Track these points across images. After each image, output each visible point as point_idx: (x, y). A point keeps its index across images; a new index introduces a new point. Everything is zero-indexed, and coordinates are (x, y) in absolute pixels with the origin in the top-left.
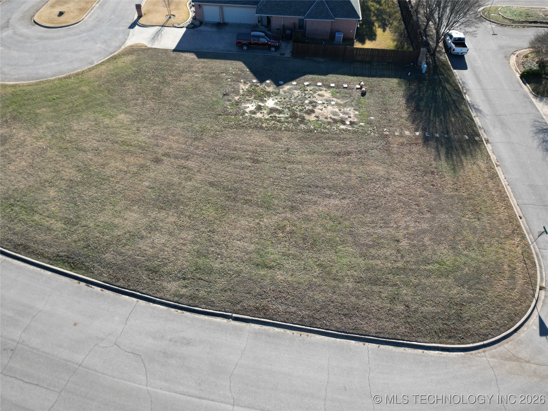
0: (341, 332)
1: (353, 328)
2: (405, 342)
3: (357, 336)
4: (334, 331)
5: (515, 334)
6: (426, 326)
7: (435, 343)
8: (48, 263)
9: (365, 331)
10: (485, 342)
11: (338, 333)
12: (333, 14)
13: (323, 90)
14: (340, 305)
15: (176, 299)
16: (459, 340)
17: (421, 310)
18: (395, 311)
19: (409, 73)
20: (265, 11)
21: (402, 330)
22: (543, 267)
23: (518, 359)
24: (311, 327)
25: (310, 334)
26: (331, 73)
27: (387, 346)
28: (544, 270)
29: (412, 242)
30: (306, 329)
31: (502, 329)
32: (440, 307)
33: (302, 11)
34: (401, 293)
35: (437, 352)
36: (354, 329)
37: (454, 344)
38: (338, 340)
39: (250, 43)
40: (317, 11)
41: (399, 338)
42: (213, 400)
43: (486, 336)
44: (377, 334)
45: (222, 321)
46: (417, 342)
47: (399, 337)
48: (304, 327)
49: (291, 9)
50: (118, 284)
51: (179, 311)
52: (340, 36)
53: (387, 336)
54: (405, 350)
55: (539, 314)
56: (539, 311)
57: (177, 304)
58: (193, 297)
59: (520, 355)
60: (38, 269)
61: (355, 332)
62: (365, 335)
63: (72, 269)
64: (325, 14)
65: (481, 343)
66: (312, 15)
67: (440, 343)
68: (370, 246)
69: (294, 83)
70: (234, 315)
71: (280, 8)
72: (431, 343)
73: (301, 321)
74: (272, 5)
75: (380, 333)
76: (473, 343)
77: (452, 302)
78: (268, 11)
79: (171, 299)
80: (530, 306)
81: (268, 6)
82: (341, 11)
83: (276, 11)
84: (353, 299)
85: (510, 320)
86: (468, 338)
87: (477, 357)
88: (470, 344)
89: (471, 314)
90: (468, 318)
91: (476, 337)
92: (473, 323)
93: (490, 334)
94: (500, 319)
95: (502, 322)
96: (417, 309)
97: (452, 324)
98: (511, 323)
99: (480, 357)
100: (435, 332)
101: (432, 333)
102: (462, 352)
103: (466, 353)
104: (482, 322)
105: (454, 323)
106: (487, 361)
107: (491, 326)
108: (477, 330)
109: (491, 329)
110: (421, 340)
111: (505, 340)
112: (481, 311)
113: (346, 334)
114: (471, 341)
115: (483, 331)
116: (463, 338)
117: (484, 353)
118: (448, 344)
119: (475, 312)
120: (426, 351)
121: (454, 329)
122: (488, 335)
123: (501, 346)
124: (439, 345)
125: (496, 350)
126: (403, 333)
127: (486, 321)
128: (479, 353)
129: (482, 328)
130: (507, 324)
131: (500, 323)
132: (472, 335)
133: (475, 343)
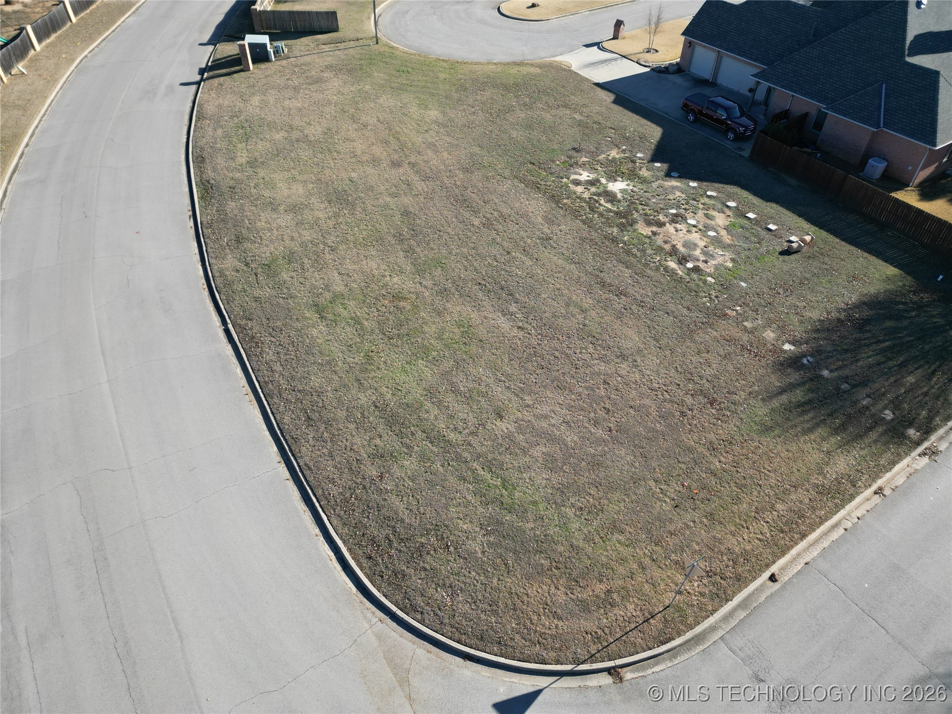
0: (280, 429)
1: (295, 436)
2: (317, 504)
3: (287, 448)
4: (276, 421)
5: (459, 660)
6: (364, 517)
7: (343, 542)
8: (196, 183)
9: (299, 450)
10: (400, 613)
11: (275, 426)
12: (886, 120)
13: (724, 213)
14: (320, 405)
15: (217, 274)
16: (374, 574)
17: (388, 496)
18: (360, 468)
19: (941, 277)
20: (768, 75)
21: (334, 491)
22: (676, 662)
23: (404, 681)
24: (265, 397)
25: (255, 402)
26: (777, 202)
27: (295, 488)
28: (670, 665)
29: (516, 435)
30: (259, 395)
31: (448, 628)
32: (416, 518)
33: (830, 96)
34: (399, 460)
35: (331, 554)
36: (293, 438)
37: (361, 570)
38: (267, 433)
39: (700, 112)
40: (855, 103)
41: (317, 494)
42: (105, 363)
43: (412, 609)
44: (304, 467)
45: (216, 322)
46: (328, 520)
47: (319, 492)
48: (260, 391)
49: (815, 87)
50: (204, 230)
51: (205, 286)
52: (877, 167)
53: (311, 479)
54: (305, 511)
55: (545, 688)
56: (551, 686)
57: (211, 279)
58: (228, 284)
59: (415, 681)
60: (186, 182)
61: (290, 441)
62: (293, 455)
63: (201, 198)
64: (865, 113)
65: (394, 608)
66: (841, 107)
67: (349, 550)
68: (455, 391)
69: (693, 184)
70: (230, 326)
71: (795, 79)
72: (341, 538)
73: (265, 382)
74: (787, 70)
75: (309, 468)
76: (384, 595)
77: (440, 529)
78: (774, 77)
79: (214, 271)
80: (544, 662)
81: (778, 70)
82: (904, 120)
83: (785, 82)
84: (341, 414)
85: (480, 637)
86: (389, 584)
87: (362, 613)
88: (379, 592)
89: (439, 567)
90: (428, 567)
91: (399, 595)
92: (424, 578)
93: (422, 613)
94: (468, 617)
95: (464, 623)
96: (387, 491)
97: (397, 550)
98: (474, 641)
99: (365, 617)
100: (363, 535)
101: (360, 530)
102: (357, 587)
103: (358, 595)
104: (437, 591)
105: (400, 551)
106: (364, 631)
107: (440, 609)
108: (413, 590)
109: (434, 611)
110: (335, 523)
111: (431, 646)
112: (458, 581)
113: (280, 435)
114: (385, 590)
115: (419, 601)
116: (382, 577)
117: (380, 622)
118: (355, 561)
119: (448, 571)
120: (322, 539)
121: (390, 556)
122: (418, 611)
123: (414, 643)
124: (344, 550)
125: (399, 638)
126: (330, 494)
127: (443, 596)
128: (374, 613)
129: (425, 597)
130: (465, 634)
131: (459, 622)
132: (399, 588)
133: (386, 598)
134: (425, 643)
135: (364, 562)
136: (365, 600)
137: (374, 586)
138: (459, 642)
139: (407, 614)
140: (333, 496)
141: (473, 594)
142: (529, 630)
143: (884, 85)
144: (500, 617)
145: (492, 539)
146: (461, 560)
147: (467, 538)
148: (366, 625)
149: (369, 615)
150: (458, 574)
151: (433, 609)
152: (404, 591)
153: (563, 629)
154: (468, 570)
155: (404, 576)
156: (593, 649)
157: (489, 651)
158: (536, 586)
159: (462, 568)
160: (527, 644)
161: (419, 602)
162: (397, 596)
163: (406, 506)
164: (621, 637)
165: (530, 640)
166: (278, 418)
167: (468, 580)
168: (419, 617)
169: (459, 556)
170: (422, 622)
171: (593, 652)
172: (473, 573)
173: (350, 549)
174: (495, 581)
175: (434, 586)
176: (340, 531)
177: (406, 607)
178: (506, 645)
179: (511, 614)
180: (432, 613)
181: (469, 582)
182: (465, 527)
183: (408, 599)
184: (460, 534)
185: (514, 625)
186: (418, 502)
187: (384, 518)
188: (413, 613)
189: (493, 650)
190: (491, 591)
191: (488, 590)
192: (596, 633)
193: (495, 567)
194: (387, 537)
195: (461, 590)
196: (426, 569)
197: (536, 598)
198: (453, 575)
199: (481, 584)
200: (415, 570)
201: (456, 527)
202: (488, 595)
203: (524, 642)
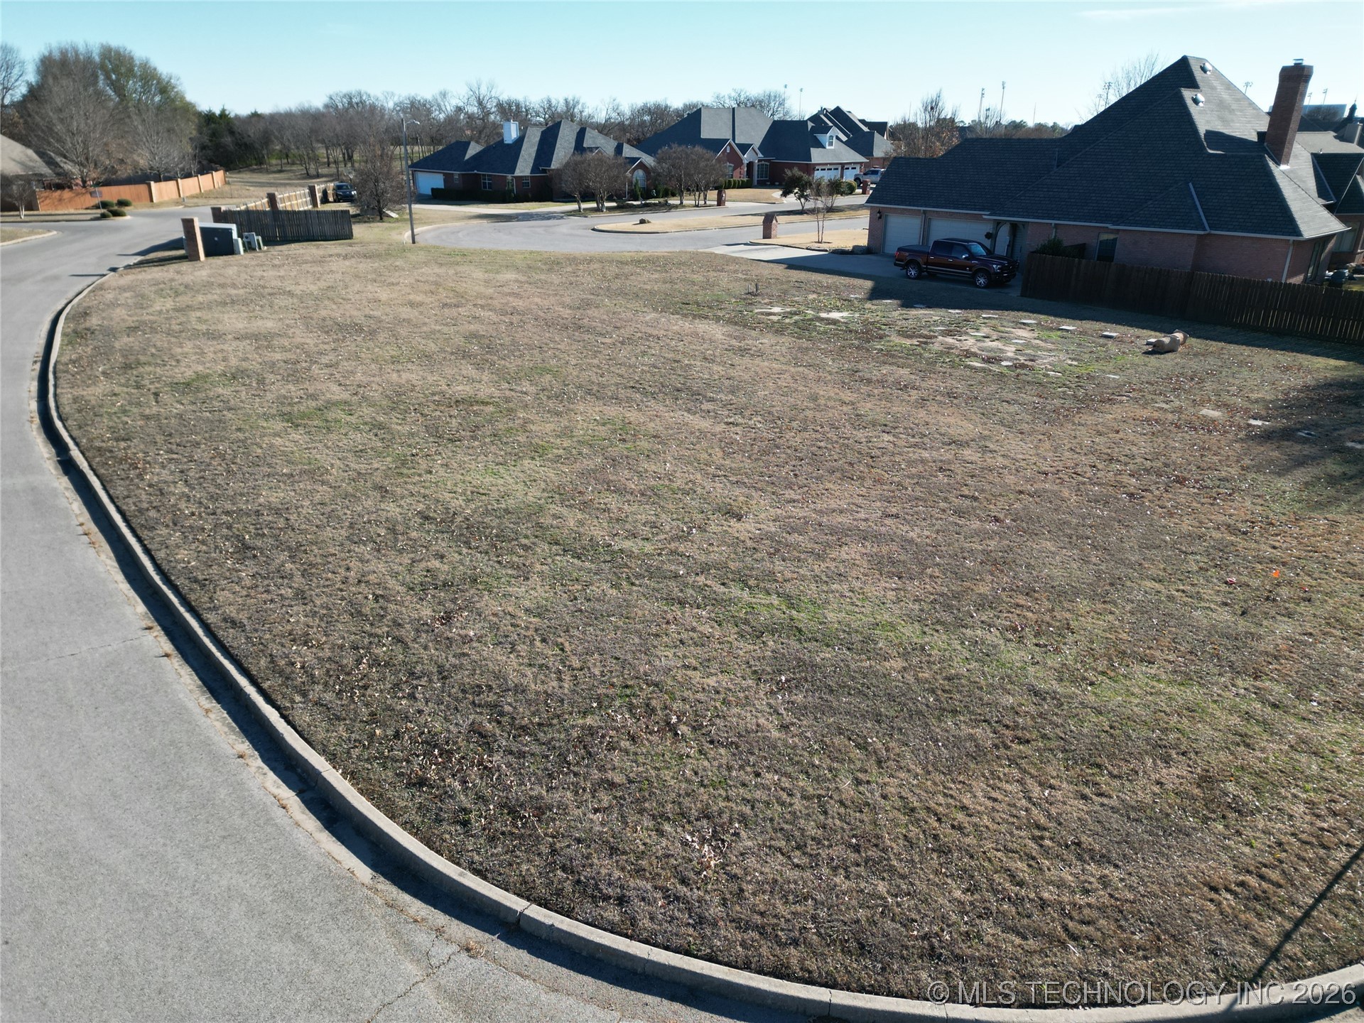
1: (202, 578)
4: (154, 561)
6: (400, 698)
14: (281, 526)
16: (439, 820)
17: (472, 648)
18: (384, 609)
20: (1011, 210)
21: (307, 657)
31: (729, 934)
32: (560, 680)
34: (497, 588)
35: (286, 793)
39: (927, 260)
43: (583, 896)
44: (222, 625)
48: (122, 524)
53: (238, 643)
54: (206, 711)
67: (352, 776)
71: (1053, 206)
73: (139, 510)
74: (1037, 199)
75: (235, 624)
76: (477, 872)
77: (637, 694)
78: (1020, 210)
81: (1024, 201)
83: (1040, 212)
85: (853, 945)
86: (492, 840)
87: (397, 934)
88: (458, 864)
89: (653, 773)
90: (619, 778)
91: (529, 861)
92: (611, 807)
93: (622, 901)
94: (790, 891)
95: (781, 908)
96: (466, 640)
97: (511, 753)
98: (835, 962)
99: (408, 947)
100: (397, 735)
101: (384, 725)
102: (374, 866)
103: (380, 887)
104: (661, 833)
105: (521, 755)
106: (401, 988)
107: (684, 881)
108: (579, 841)
109: (665, 890)
110: (304, 718)
111: (676, 1006)
112: (728, 799)
113: (160, 583)
114: (476, 858)
115: (604, 866)
116: (465, 823)
117: (464, 955)
118: (371, 799)
119: (688, 781)
120: (256, 762)
121: (487, 771)
122: (606, 898)
123: (607, 1005)
124: (334, 777)
125: (543, 997)
126: (293, 664)
127: (685, 844)
128: (439, 931)
129: (624, 853)
130: (795, 943)
131: (762, 907)
132: (529, 840)
133: (485, 878)
134: (649, 999)
135: (402, 797)
136: (406, 898)
137: (438, 852)
138: (780, 972)
139: (568, 914)
140: (303, 667)
141: (786, 827)
142: (1017, 901)
143: (1190, 184)
144: (903, 877)
145: (799, 698)
146: (722, 751)
147: (725, 702)
148: (412, 969)
149: (422, 938)
150: (724, 783)
151: (660, 883)
152: (545, 850)
153: (1131, 888)
154: (748, 769)
155: (540, 811)
156: (1270, 930)
157: (902, 987)
158: (979, 787)
159: (729, 768)
160: (1032, 944)
161: (604, 871)
162: (524, 867)
163: (526, 661)
164: (1330, 886)
165: (1037, 933)
166: (160, 555)
167: (758, 794)
168: (612, 913)
169: (712, 742)
170: (629, 929)
171: (1272, 941)
172: (769, 776)
173: (352, 773)
174: (846, 784)
175: (648, 822)
176: (321, 735)
177: (559, 893)
178: (958, 958)
179: (935, 863)
180: (659, 895)
181: (765, 798)
182: (712, 681)
183: (564, 869)
184: (700, 696)
185: (958, 894)
186: (562, 650)
187: (464, 691)
188: (588, 906)
189: (918, 981)
190: (842, 810)
191: (834, 808)
192: (1242, 884)
193: (836, 756)
194: (475, 730)
195: (743, 819)
196: (612, 785)
197: (996, 815)
198: (705, 786)
199: (804, 797)
200: (576, 793)
201: (687, 684)
202: (838, 822)
203: (1018, 941)
